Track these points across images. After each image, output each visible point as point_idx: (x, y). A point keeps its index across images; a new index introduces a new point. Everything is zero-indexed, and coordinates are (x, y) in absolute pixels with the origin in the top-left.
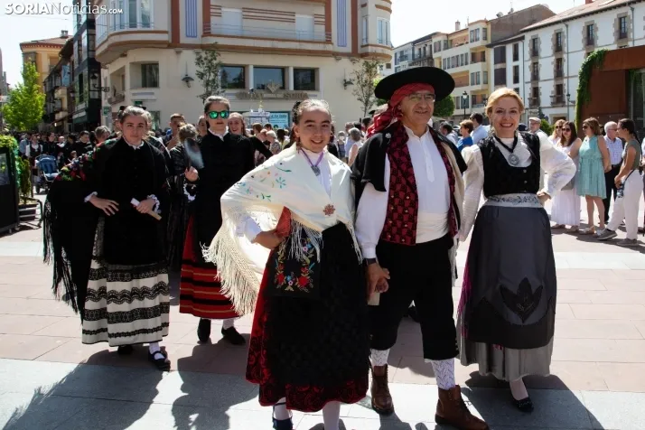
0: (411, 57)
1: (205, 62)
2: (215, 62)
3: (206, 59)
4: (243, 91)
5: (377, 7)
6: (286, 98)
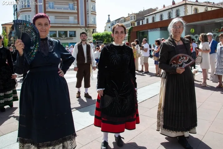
4: (56, 38)
5: (92, 14)
6: (67, 39)
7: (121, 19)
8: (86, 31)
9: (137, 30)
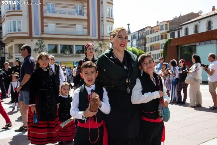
0: (137, 38)
1: (39, 44)
2: (42, 44)
3: (39, 43)
4: (56, 54)
5: (107, 21)
6: (72, 57)
7: (147, 30)
8: (101, 45)
9: (177, 44)
